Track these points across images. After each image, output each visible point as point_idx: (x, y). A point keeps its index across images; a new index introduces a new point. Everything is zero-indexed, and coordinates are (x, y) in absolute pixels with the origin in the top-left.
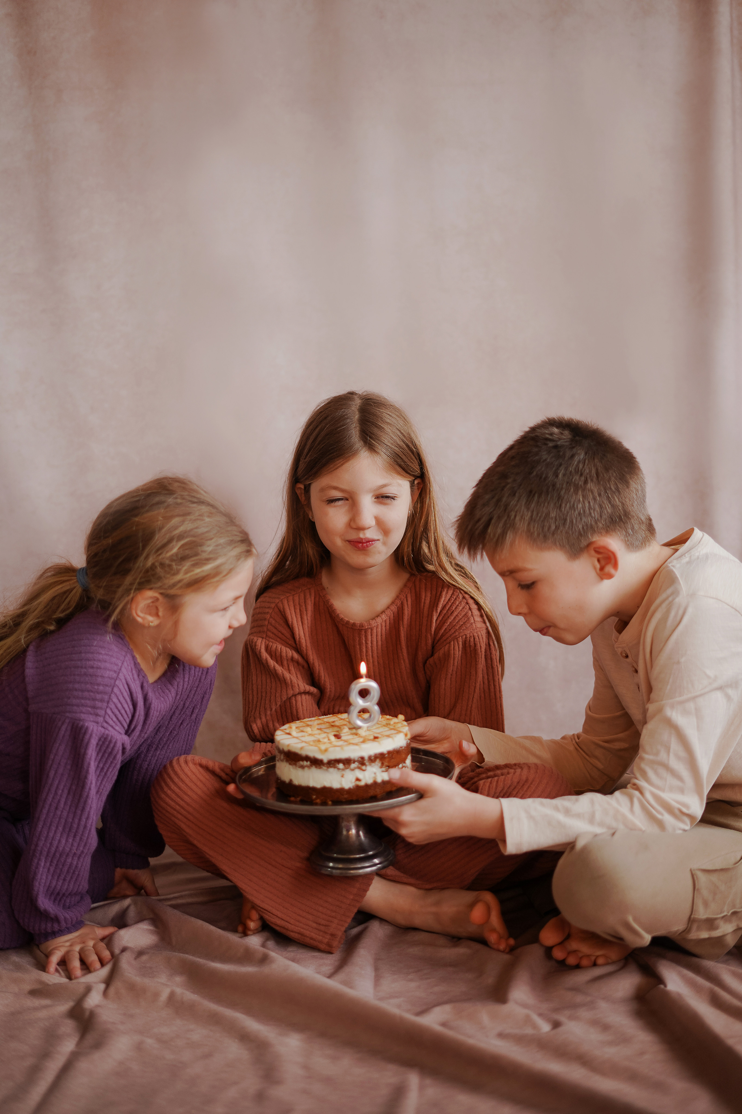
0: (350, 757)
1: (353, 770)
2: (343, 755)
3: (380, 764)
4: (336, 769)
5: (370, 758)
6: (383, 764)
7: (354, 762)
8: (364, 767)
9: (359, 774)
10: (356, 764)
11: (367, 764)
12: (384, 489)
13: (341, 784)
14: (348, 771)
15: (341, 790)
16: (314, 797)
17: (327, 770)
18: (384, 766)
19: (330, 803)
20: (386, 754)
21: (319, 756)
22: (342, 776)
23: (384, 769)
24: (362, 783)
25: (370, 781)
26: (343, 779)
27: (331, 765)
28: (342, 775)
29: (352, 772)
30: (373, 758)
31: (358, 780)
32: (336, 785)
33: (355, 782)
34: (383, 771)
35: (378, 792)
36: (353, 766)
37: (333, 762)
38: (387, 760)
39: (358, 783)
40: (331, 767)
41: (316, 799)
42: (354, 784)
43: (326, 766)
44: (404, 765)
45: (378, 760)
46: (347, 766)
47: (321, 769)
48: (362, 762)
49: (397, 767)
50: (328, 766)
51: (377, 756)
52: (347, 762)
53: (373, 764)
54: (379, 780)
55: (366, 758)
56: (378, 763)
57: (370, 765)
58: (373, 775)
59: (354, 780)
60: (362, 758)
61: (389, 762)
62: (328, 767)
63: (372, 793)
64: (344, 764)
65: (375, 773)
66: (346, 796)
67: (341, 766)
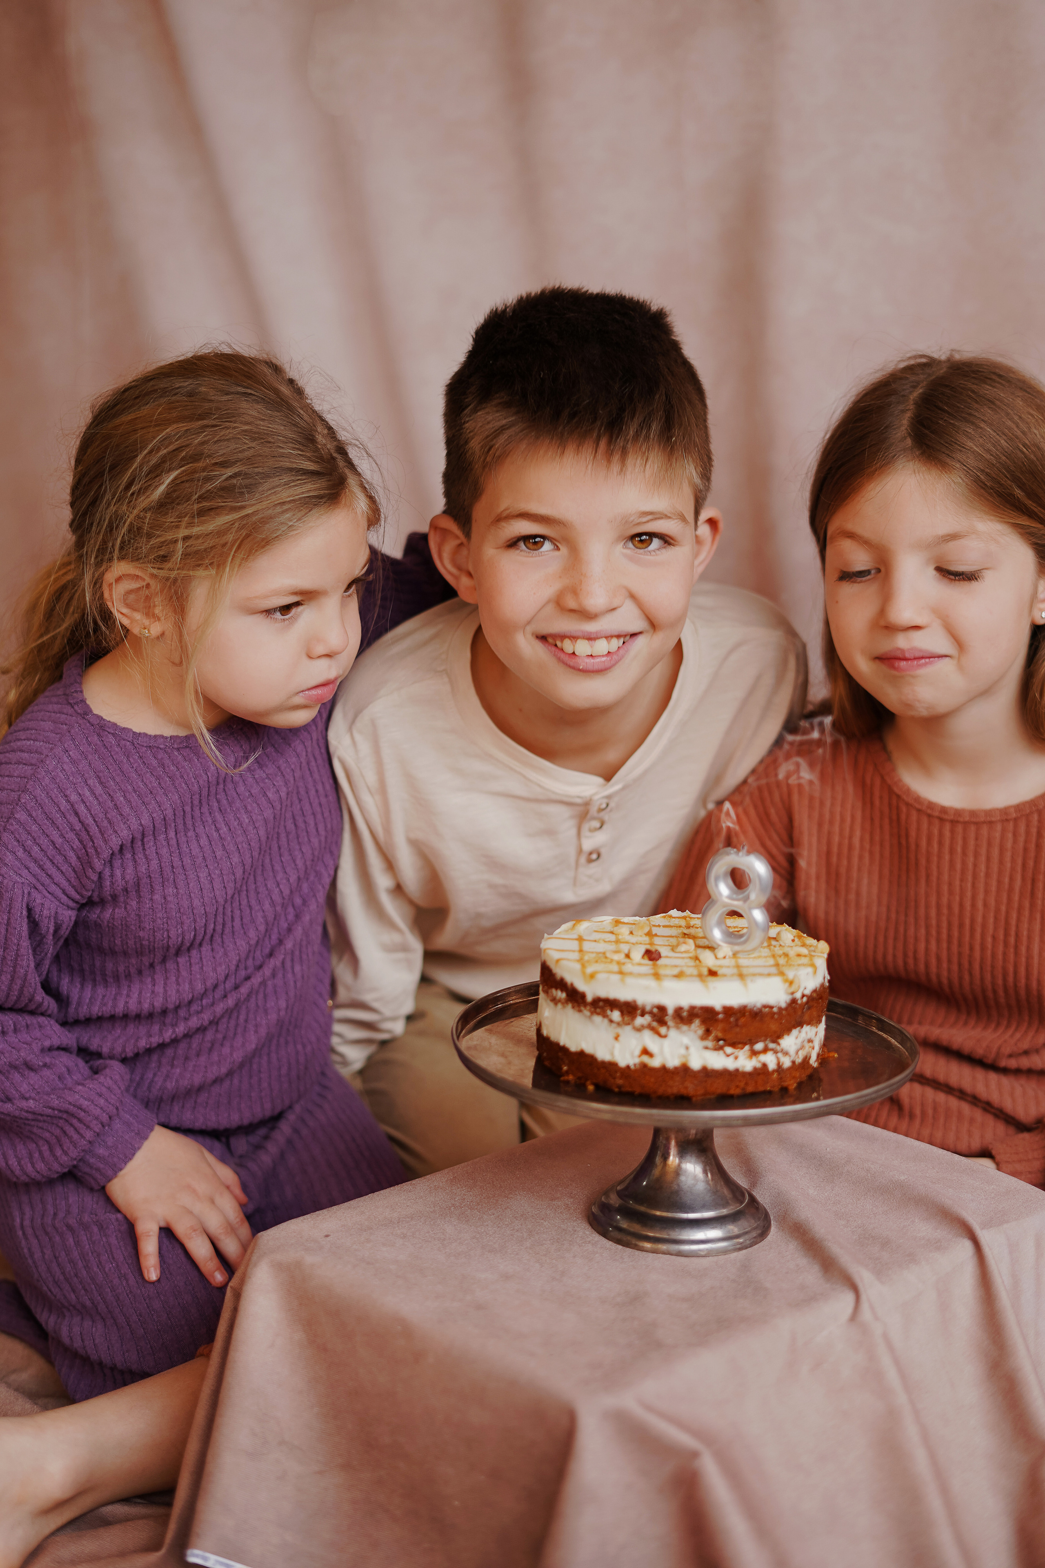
0: (635, 1002)
1: (639, 1029)
2: (623, 994)
3: (700, 1032)
4: (606, 1021)
5: (678, 1011)
6: (708, 1032)
7: (643, 1015)
8: (663, 1030)
9: (649, 1040)
10: (646, 1019)
11: (670, 1023)
12: (952, 544)
13: (612, 1054)
14: (628, 1028)
15: (611, 1067)
16: (565, 1068)
17: (590, 1017)
18: (711, 1038)
19: (591, 1088)
20: (718, 1013)
21: (581, 986)
22: (617, 1038)
23: (710, 1044)
24: (655, 1063)
25: (673, 1062)
26: (617, 1045)
27: (598, 1010)
28: (615, 1036)
29: (638, 1034)
30: (685, 1014)
31: (645, 1052)
32: (603, 1055)
33: (640, 1056)
34: (706, 1048)
35: (690, 1088)
36: (639, 1021)
37: (601, 1004)
38: (720, 1026)
39: (646, 1059)
40: (598, 1014)
41: (567, 1073)
42: (637, 1061)
43: (588, 1008)
44: (772, 1045)
45: (697, 1022)
46: (626, 1018)
47: (581, 1014)
48: (659, 1015)
49: (747, 1047)
50: (593, 1009)
51: (696, 1011)
52: (629, 1010)
53: (685, 1028)
54: (695, 1064)
55: (670, 1011)
56: (697, 1027)
57: (678, 1028)
58: (683, 1051)
59: (637, 1052)
60: (662, 1009)
61: (724, 1031)
62: (592, 1013)
63: (675, 1087)
64: (622, 1014)
65: (687, 1048)
66: (620, 1082)
67: (616, 1015)
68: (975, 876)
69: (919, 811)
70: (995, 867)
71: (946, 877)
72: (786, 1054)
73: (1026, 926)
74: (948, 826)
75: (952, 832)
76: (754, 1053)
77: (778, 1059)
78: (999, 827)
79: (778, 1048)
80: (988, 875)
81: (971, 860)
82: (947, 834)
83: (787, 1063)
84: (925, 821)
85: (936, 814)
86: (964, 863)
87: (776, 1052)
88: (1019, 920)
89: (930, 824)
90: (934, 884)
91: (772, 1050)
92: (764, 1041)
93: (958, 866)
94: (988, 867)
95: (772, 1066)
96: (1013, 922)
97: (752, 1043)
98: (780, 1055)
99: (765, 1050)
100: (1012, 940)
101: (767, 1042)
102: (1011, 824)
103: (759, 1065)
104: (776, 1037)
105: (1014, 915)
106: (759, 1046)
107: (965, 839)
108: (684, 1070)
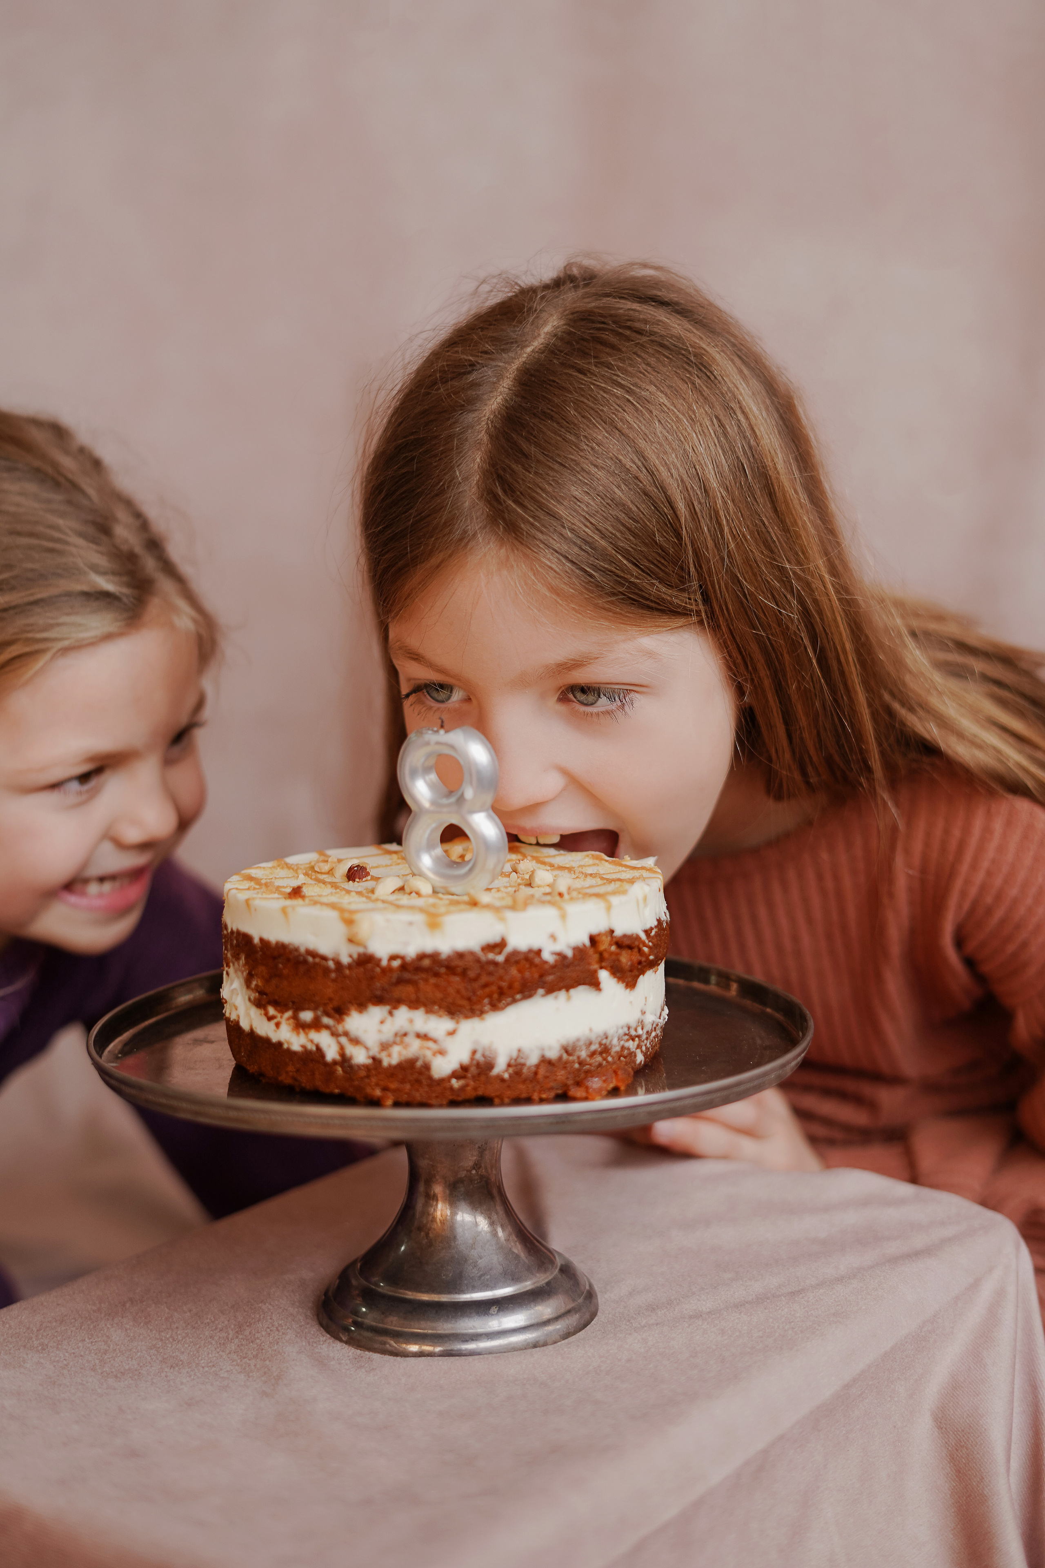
38: (260, 970)
44: (328, 1021)
49: (291, 1013)
61: (264, 979)
72: (357, 1042)
76: (301, 1025)
77: (342, 1048)
79: (340, 1029)
83: (360, 1057)
87: (335, 1034)
91: (327, 1027)
92: (314, 1009)
95: (331, 1053)
97: (298, 1008)
98: (344, 1040)
99: (316, 1025)
101: (319, 1013)
103: (311, 1047)
104: (335, 1011)
106: (307, 1016)
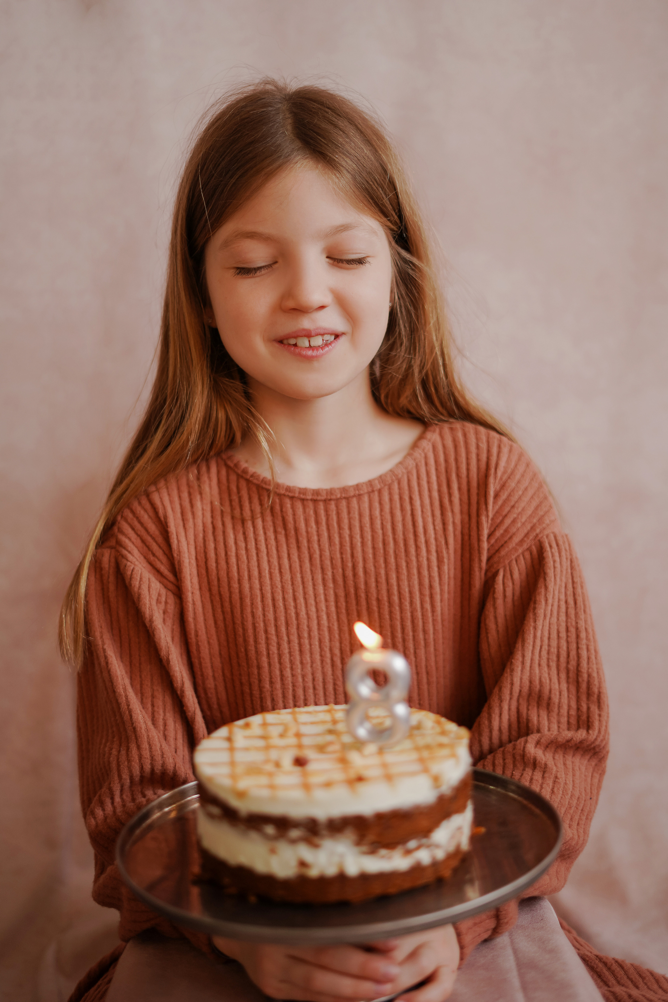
0: (287, 815)
1: (293, 842)
2: (276, 808)
3: (354, 839)
4: (261, 836)
5: (331, 823)
6: (360, 838)
7: (296, 827)
8: (316, 841)
9: (305, 852)
10: (300, 832)
11: (323, 833)
12: (345, 234)
13: (270, 867)
14: (283, 842)
15: (270, 879)
17: (246, 833)
18: (364, 843)
19: (253, 899)
20: (370, 819)
21: (234, 802)
22: (273, 852)
23: (363, 849)
24: (314, 873)
25: (331, 871)
27: (253, 825)
28: (272, 848)
29: (292, 847)
30: (338, 823)
31: (303, 864)
34: (361, 853)
35: (349, 894)
36: (295, 833)
37: (254, 820)
38: (373, 830)
40: (253, 829)
42: (294, 872)
43: (243, 824)
44: (424, 841)
45: (349, 829)
46: (280, 833)
49: (400, 847)
53: (338, 837)
54: (351, 872)
55: (323, 822)
56: (350, 835)
57: (331, 837)
58: (338, 860)
59: (294, 864)
60: (315, 821)
62: (248, 828)
63: (334, 895)
64: (276, 829)
65: (342, 857)
66: (280, 893)
67: (270, 830)
68: (352, 547)
69: (292, 498)
70: (368, 536)
71: (327, 553)
72: (437, 846)
73: (406, 583)
74: (321, 506)
75: (326, 511)
76: (408, 852)
77: (431, 853)
78: (366, 499)
79: (431, 843)
80: (363, 543)
81: (346, 532)
82: (322, 513)
83: (440, 855)
84: (299, 505)
85: (309, 497)
86: (341, 536)
87: (428, 847)
88: (398, 579)
89: (304, 507)
90: (318, 561)
91: (425, 845)
92: (416, 838)
93: (337, 540)
94: (362, 537)
95: (426, 861)
96: (394, 581)
97: (404, 841)
98: (433, 849)
99: (418, 848)
100: (396, 598)
101: (419, 839)
102: (376, 493)
103: (413, 863)
104: (427, 832)
105: (393, 576)
107: (338, 514)
108: (342, 877)
